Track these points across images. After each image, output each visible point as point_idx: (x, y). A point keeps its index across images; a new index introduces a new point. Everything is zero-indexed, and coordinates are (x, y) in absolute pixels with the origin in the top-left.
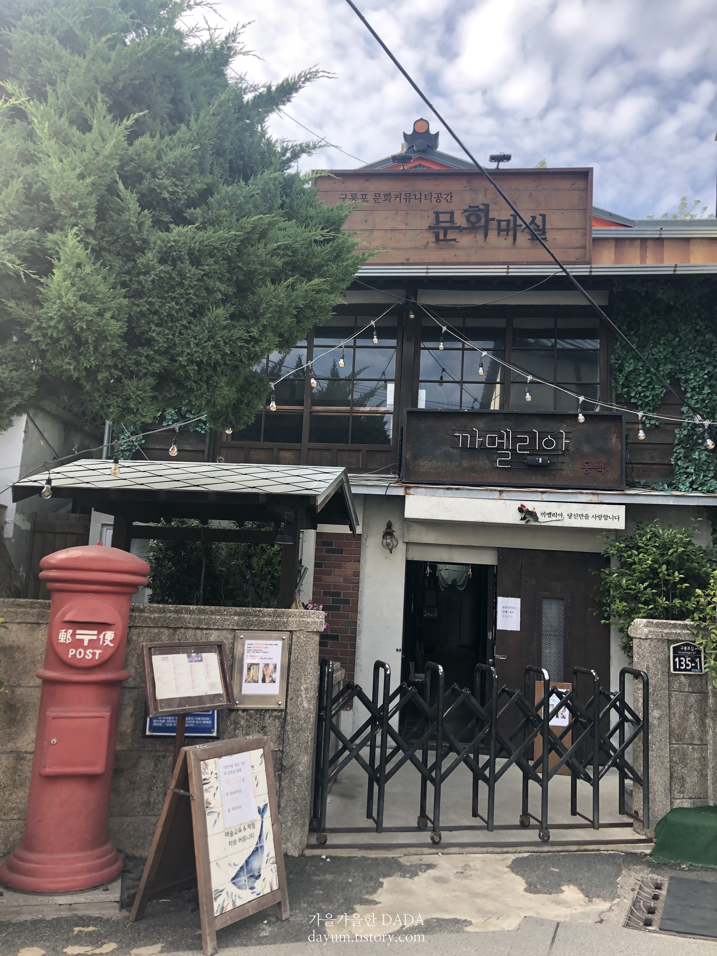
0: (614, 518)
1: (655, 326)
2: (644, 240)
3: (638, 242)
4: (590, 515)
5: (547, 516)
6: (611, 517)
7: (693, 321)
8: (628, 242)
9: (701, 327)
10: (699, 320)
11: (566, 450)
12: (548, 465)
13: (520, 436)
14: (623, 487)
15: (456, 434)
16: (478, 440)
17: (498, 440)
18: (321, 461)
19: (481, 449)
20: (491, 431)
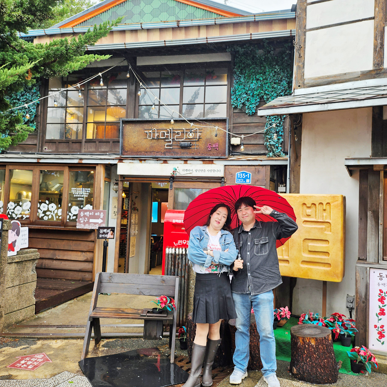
0: (218, 171)
1: (254, 71)
2: (248, 23)
3: (245, 24)
4: (206, 170)
5: (185, 171)
6: (216, 170)
7: (274, 67)
8: (239, 24)
9: (277, 70)
10: (277, 66)
11: (199, 138)
12: (191, 146)
13: (176, 132)
14: (227, 156)
15: (146, 132)
16: (156, 135)
17: (166, 134)
18: (91, 148)
19: (158, 139)
20: (163, 130)
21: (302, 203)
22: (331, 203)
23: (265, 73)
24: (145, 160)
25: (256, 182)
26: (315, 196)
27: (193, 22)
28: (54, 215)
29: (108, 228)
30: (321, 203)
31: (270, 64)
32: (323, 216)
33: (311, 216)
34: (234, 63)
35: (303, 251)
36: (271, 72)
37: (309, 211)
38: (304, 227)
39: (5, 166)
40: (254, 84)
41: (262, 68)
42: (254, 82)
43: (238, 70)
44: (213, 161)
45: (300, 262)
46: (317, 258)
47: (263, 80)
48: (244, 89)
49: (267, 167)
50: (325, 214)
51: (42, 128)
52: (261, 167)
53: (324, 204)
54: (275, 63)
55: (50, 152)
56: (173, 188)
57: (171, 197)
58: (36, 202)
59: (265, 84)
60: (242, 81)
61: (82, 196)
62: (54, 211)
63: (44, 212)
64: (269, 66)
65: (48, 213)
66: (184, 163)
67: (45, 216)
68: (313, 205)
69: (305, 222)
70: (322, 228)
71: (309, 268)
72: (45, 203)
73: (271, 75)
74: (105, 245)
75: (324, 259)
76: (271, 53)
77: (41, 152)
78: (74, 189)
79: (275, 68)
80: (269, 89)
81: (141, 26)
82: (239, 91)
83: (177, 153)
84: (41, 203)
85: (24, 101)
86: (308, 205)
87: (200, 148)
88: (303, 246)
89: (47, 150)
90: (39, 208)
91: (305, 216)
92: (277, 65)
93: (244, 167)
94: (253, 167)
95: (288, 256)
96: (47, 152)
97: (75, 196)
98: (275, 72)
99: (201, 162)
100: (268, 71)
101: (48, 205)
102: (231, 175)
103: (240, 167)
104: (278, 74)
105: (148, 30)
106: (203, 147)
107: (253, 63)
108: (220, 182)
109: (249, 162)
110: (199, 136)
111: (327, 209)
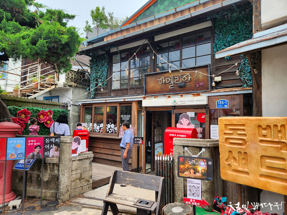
4: (195, 100)
5: (181, 102)
6: (202, 100)
11: (190, 80)
12: (185, 86)
13: (176, 78)
14: (210, 90)
15: (158, 80)
16: (164, 81)
17: (169, 80)
18: (133, 92)
19: (165, 83)
20: (168, 77)
21: (257, 125)
22: (285, 125)
23: (238, 28)
24: (157, 97)
25: (232, 107)
26: (269, 119)
27: (185, 6)
28: (113, 130)
29: (139, 138)
30: (276, 126)
31: (242, 22)
32: (278, 136)
33: (267, 136)
34: (215, 26)
35: (261, 166)
36: (243, 27)
37: (264, 132)
38: (261, 146)
39: (92, 105)
40: (230, 38)
41: (236, 25)
42: (230, 36)
43: (218, 31)
44: (199, 94)
45: (259, 175)
46: (275, 173)
47: (237, 33)
48: (223, 42)
49: (240, 95)
50: (280, 135)
51: (110, 84)
52: (236, 96)
53: (279, 126)
54: (245, 20)
55: (114, 96)
56: (174, 113)
57: (173, 119)
58: (105, 123)
59: (238, 36)
60: (220, 37)
61: (126, 119)
62: (113, 128)
63: (109, 129)
64: (241, 23)
65: (111, 129)
66: (181, 97)
67: (110, 131)
68: (268, 127)
69: (261, 141)
70: (278, 147)
71: (268, 181)
72: (109, 124)
73: (243, 29)
74: (138, 148)
75: (282, 175)
76: (242, 13)
77: (110, 96)
78: (122, 115)
79: (246, 23)
80: (241, 39)
81: (155, 18)
82: (219, 45)
83: (177, 91)
84: (107, 124)
85: (102, 71)
86: (263, 127)
87: (191, 86)
88: (261, 162)
89: (113, 95)
90: (107, 127)
91: (261, 136)
92: (247, 21)
93: (223, 97)
94: (230, 96)
95: (248, 169)
96: (113, 96)
97: (123, 119)
98: (246, 26)
99: (192, 95)
100: (240, 26)
101: (111, 125)
102: (213, 103)
103: (219, 97)
104: (249, 27)
105: (159, 19)
106: (193, 85)
107: (228, 23)
108: (205, 108)
109: (226, 92)
110: (190, 79)
111: (282, 130)
